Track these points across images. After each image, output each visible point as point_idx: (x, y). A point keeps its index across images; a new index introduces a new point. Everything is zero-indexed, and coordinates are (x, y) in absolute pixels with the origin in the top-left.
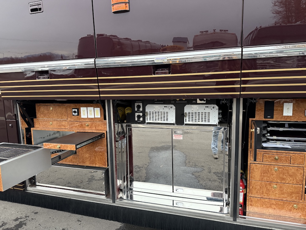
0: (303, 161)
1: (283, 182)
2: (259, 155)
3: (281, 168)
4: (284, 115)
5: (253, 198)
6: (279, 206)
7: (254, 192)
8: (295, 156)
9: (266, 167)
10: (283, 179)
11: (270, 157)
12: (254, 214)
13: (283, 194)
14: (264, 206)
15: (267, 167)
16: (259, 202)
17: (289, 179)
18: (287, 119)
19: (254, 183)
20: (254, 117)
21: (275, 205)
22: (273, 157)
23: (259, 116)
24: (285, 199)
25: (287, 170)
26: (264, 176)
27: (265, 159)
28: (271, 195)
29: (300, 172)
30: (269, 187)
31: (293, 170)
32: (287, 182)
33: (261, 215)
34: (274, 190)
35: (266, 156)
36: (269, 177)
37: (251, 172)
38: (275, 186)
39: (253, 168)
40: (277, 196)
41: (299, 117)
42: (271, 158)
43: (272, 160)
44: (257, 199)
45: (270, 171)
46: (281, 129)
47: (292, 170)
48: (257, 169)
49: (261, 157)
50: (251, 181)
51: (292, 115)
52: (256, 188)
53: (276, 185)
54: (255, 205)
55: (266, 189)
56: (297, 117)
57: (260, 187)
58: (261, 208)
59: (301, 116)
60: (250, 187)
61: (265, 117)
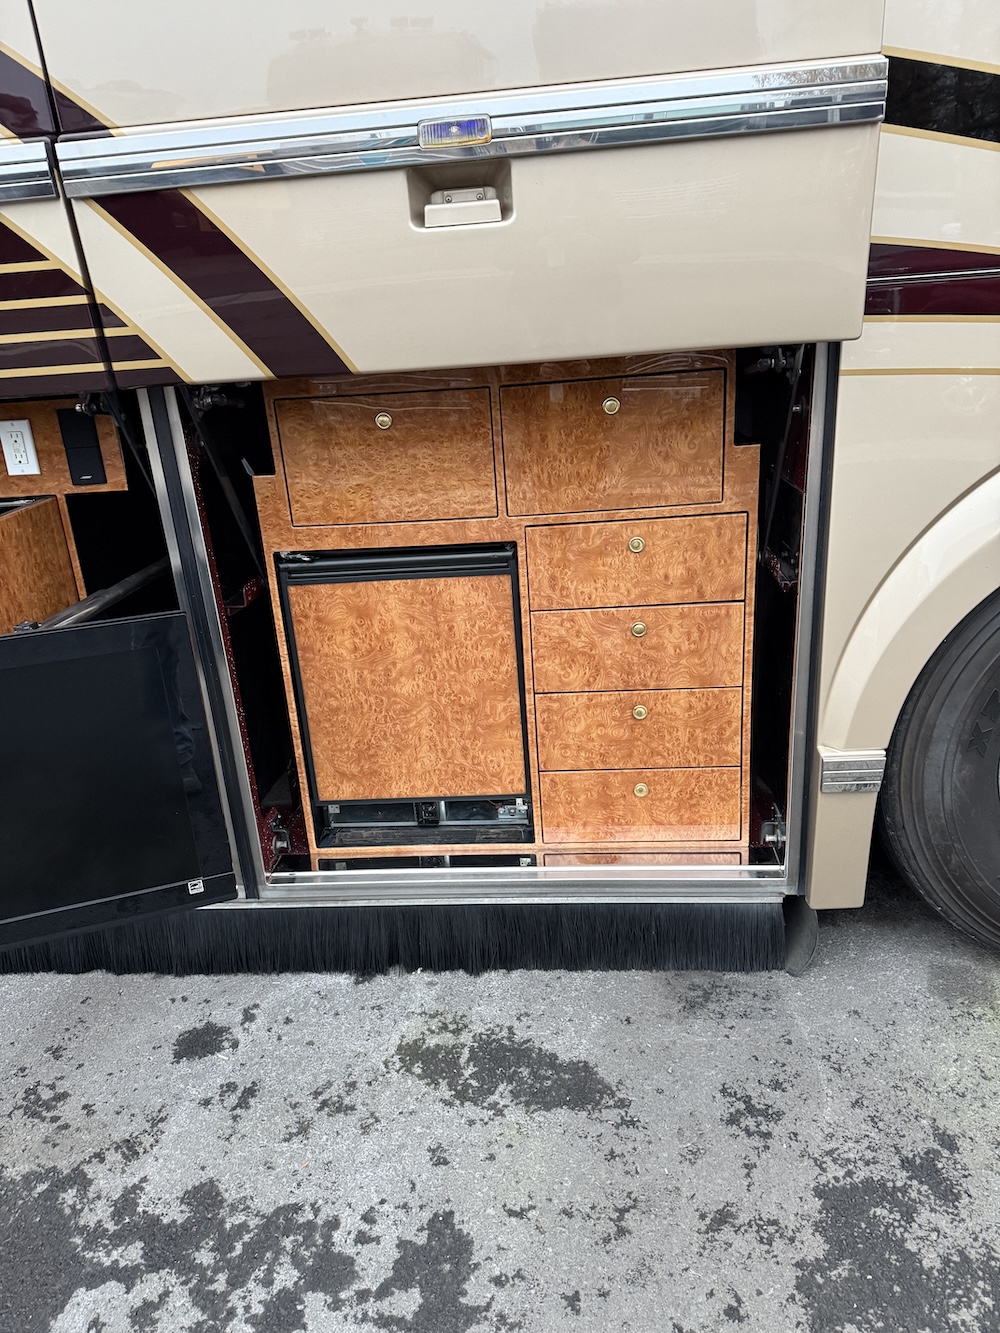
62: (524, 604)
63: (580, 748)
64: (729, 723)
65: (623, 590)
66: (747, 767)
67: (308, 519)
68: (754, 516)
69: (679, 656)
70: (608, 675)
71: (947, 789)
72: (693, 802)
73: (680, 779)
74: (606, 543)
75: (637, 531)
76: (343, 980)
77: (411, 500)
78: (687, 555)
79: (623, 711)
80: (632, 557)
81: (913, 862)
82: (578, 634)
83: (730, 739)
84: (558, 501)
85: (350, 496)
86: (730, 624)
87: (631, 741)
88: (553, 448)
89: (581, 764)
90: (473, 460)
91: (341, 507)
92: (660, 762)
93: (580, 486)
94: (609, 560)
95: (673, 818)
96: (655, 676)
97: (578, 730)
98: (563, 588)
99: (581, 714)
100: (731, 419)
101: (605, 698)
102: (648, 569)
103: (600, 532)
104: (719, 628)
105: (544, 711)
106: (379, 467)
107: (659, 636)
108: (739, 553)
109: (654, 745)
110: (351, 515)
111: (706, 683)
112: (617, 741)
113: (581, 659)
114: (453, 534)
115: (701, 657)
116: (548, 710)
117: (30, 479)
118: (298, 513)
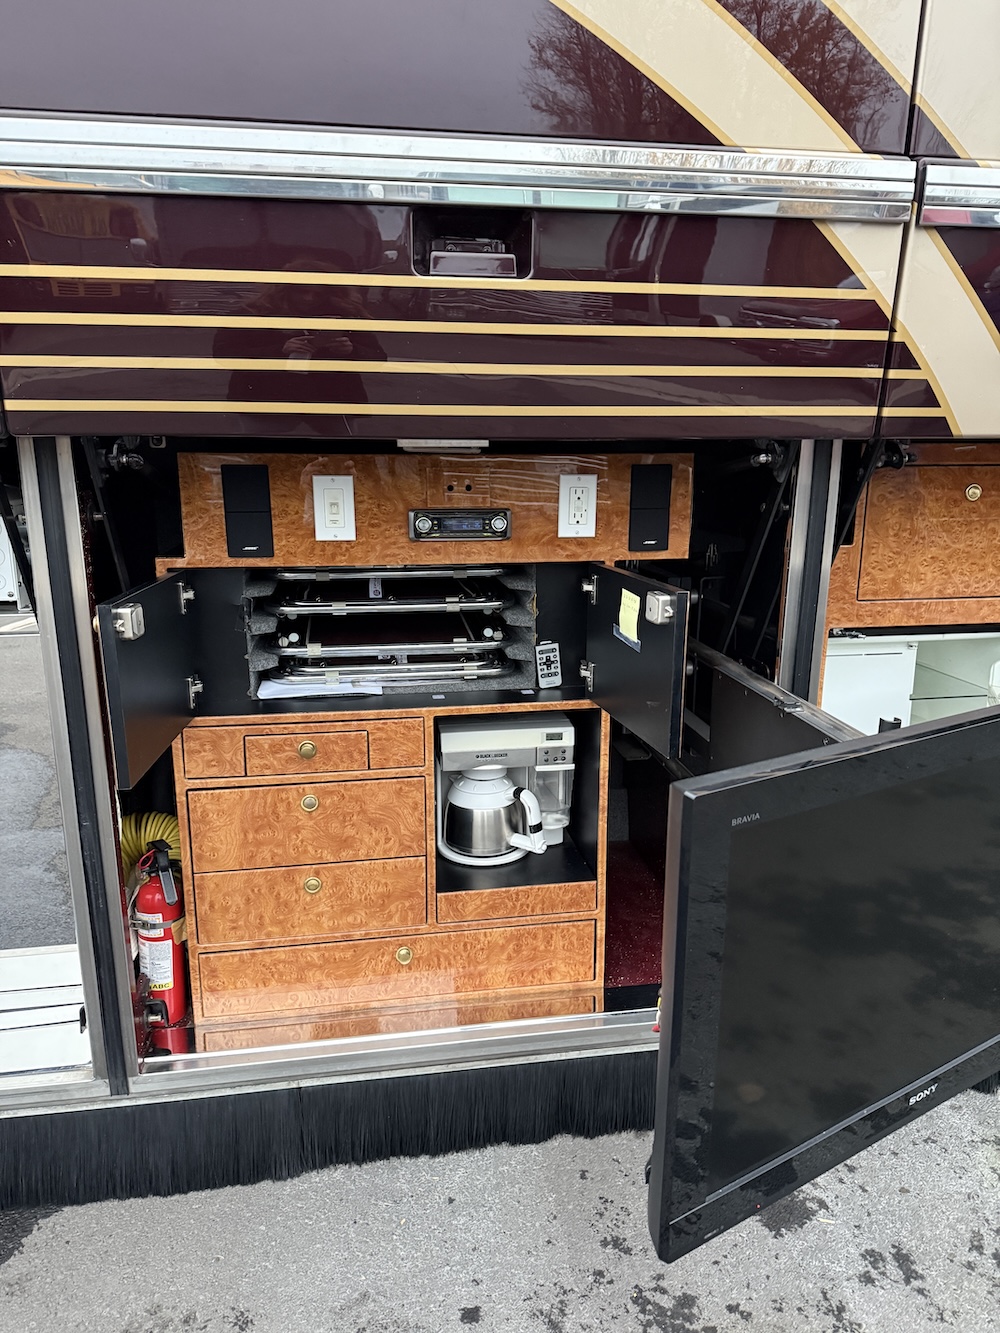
0: (418, 747)
1: (345, 855)
2: (227, 742)
3: (332, 793)
4: (319, 537)
5: (220, 958)
6: (338, 968)
7: (221, 925)
8: (386, 732)
9: (264, 798)
10: (345, 843)
11: (275, 749)
12: (236, 1026)
13: (348, 911)
14: (274, 984)
15: (269, 800)
16: (248, 971)
17: (368, 840)
18: (334, 556)
19: (217, 885)
20: (180, 553)
21: (321, 967)
22: (291, 745)
23: (205, 545)
24: (358, 933)
25: (357, 799)
26: (259, 844)
27: (253, 762)
28: (301, 925)
29: (410, 801)
30: (285, 891)
31: (382, 797)
32: (362, 854)
34: (308, 899)
35: (259, 747)
36: (280, 844)
37: (196, 835)
38: (313, 881)
39: (205, 815)
40: (325, 925)
41: (387, 547)
42: (285, 751)
43: (290, 760)
44: (236, 959)
45: (282, 816)
46: (339, 608)
47: (380, 796)
48: (220, 813)
49: (235, 754)
50: (202, 878)
51: (354, 538)
52: (226, 909)
53: (317, 874)
54: (231, 987)
55: (272, 903)
56: (378, 548)
57: (248, 900)
58: (262, 993)
59: (392, 540)
60: (199, 907)
61: (233, 552)
77: (980, 575)
91: (910, 581)
117: (580, 542)
118: (866, 584)
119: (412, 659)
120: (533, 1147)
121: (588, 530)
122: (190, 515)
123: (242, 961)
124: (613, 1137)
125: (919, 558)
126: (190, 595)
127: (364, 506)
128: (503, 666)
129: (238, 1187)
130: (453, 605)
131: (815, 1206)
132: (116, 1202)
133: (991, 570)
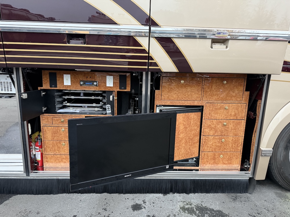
2: (49, 118)
4: (64, 85)
5: (48, 156)
7: (48, 150)
9: (55, 128)
11: (57, 120)
12: (50, 168)
14: (57, 161)
16: (53, 158)
18: (67, 88)
19: (48, 143)
20: (42, 86)
21: (65, 159)
22: (60, 120)
23: (46, 86)
26: (55, 136)
27: (54, 122)
28: (62, 151)
30: (59, 145)
33: (55, 169)
34: (63, 147)
35: (55, 120)
36: (58, 137)
37: (44, 134)
38: (64, 144)
39: (46, 130)
41: (76, 87)
43: (60, 122)
45: (58, 132)
46: (73, 97)
48: (48, 130)
49: (51, 120)
50: (45, 141)
51: (70, 85)
52: (49, 147)
53: (64, 142)
54: (50, 161)
55: (57, 147)
56: (75, 87)
57: (53, 146)
58: (55, 163)
59: (77, 85)
60: (45, 146)
61: (51, 87)
62: (203, 118)
63: (210, 147)
64: (239, 143)
65: (223, 116)
66: (241, 152)
67: (164, 99)
68: (247, 104)
69: (232, 130)
70: (218, 132)
71: (281, 157)
72: (231, 159)
73: (229, 154)
74: (221, 107)
75: (227, 105)
76: (161, 195)
77: (185, 97)
78: (235, 111)
79: (220, 140)
80: (225, 110)
81: (274, 171)
82: (213, 124)
83: (239, 146)
84: (213, 99)
85: (173, 95)
86: (241, 124)
87: (220, 146)
88: (213, 89)
89: (210, 151)
90: (198, 90)
91: (171, 97)
92: (226, 151)
93: (217, 96)
94: (221, 110)
95: (227, 162)
96: (227, 133)
97: (211, 143)
98: (211, 115)
99: (212, 140)
100: (245, 87)
101: (217, 137)
102: (228, 113)
103: (220, 105)
104: (239, 125)
105: (204, 139)
106: (180, 90)
107: (228, 126)
108: (244, 111)
109: (225, 147)
110: (173, 99)
111: (236, 135)
112: (218, 146)
113: (213, 129)
114: (192, 103)
115: (235, 130)
116: (205, 139)
117: (110, 87)
118: (163, 97)
119: (88, 107)
120: (99, 194)
121: (112, 85)
122: (44, 80)
123: (52, 156)
124: (114, 194)
125: (172, 93)
126: (44, 93)
127: (72, 80)
128: (103, 109)
129: (47, 195)
130: (93, 98)
131: (143, 208)
132: (26, 195)
133: (187, 96)
